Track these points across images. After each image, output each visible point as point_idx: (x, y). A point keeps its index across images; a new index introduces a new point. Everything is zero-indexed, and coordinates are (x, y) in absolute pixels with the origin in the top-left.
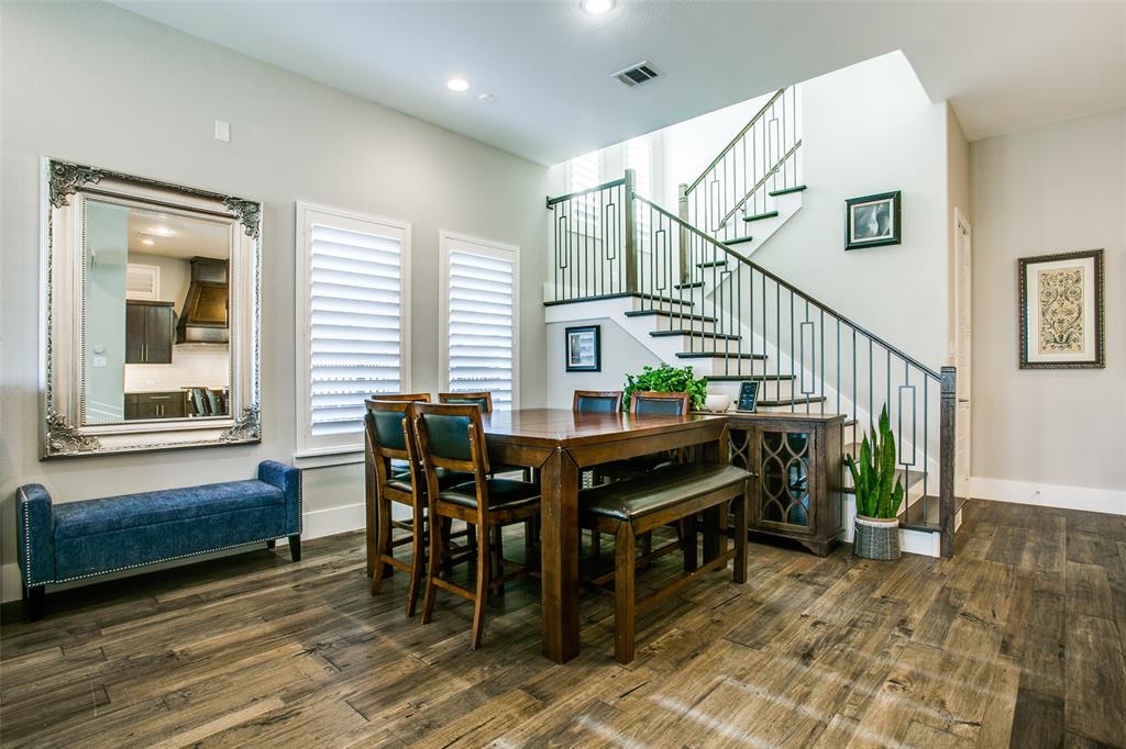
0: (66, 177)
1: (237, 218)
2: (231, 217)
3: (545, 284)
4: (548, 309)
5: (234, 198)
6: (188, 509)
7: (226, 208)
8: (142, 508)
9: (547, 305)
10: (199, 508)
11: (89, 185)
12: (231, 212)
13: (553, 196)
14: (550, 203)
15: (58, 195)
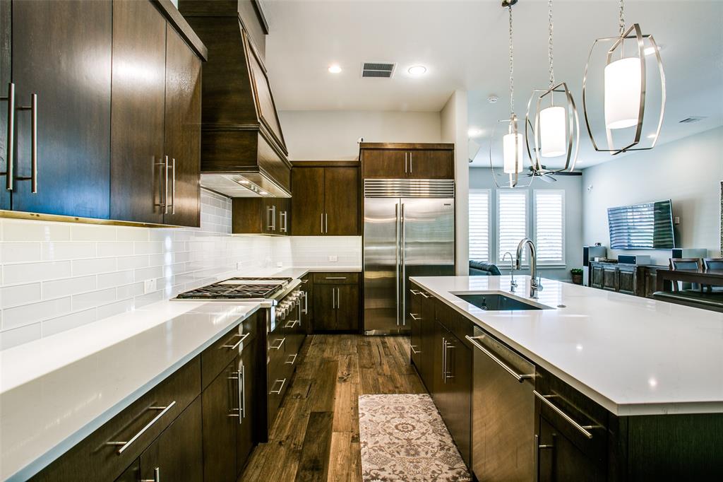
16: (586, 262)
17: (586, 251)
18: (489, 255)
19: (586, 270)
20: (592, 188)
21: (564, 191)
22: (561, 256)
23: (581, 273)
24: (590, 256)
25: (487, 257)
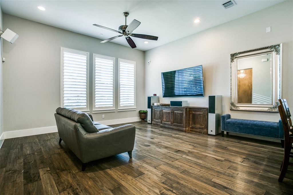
0: (233, 56)
1: (273, 51)
2: (272, 51)
5: (271, 46)
6: (249, 124)
7: (269, 50)
8: (240, 122)
10: (252, 124)
11: (238, 56)
12: (271, 50)
15: (232, 60)
16: (149, 106)
17: (149, 99)
18: (87, 103)
19: (149, 111)
20: (150, 62)
21: (135, 62)
22: (133, 103)
23: (146, 113)
24: (152, 102)
25: (85, 104)
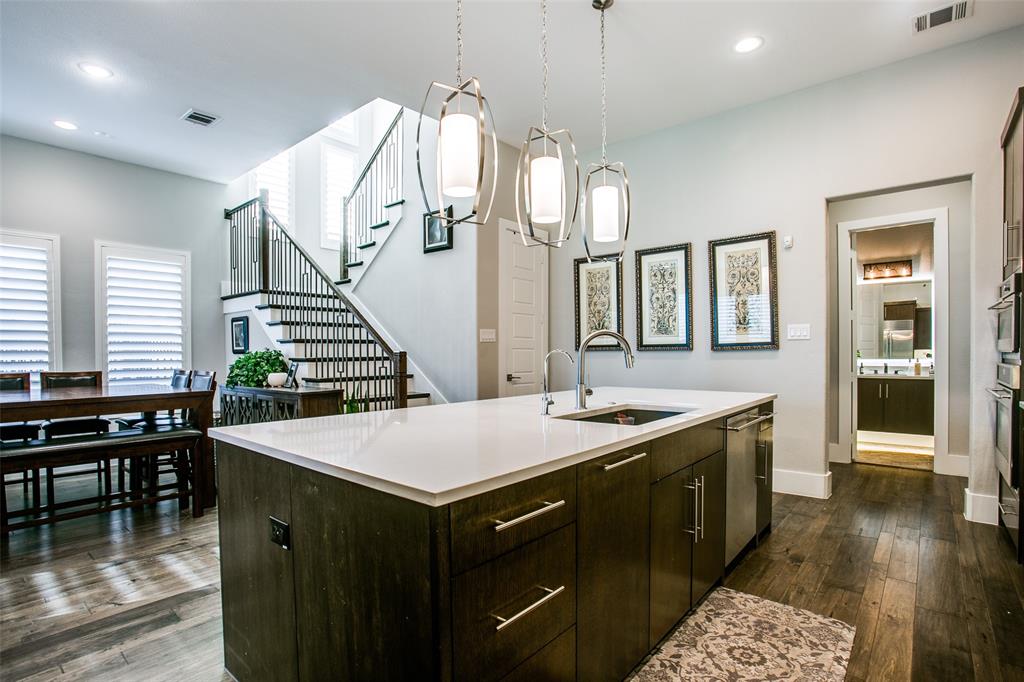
3: (222, 282)
4: (225, 302)
9: (224, 299)
13: (231, 208)
14: (228, 215)
